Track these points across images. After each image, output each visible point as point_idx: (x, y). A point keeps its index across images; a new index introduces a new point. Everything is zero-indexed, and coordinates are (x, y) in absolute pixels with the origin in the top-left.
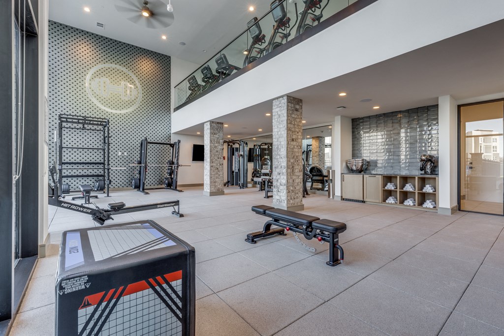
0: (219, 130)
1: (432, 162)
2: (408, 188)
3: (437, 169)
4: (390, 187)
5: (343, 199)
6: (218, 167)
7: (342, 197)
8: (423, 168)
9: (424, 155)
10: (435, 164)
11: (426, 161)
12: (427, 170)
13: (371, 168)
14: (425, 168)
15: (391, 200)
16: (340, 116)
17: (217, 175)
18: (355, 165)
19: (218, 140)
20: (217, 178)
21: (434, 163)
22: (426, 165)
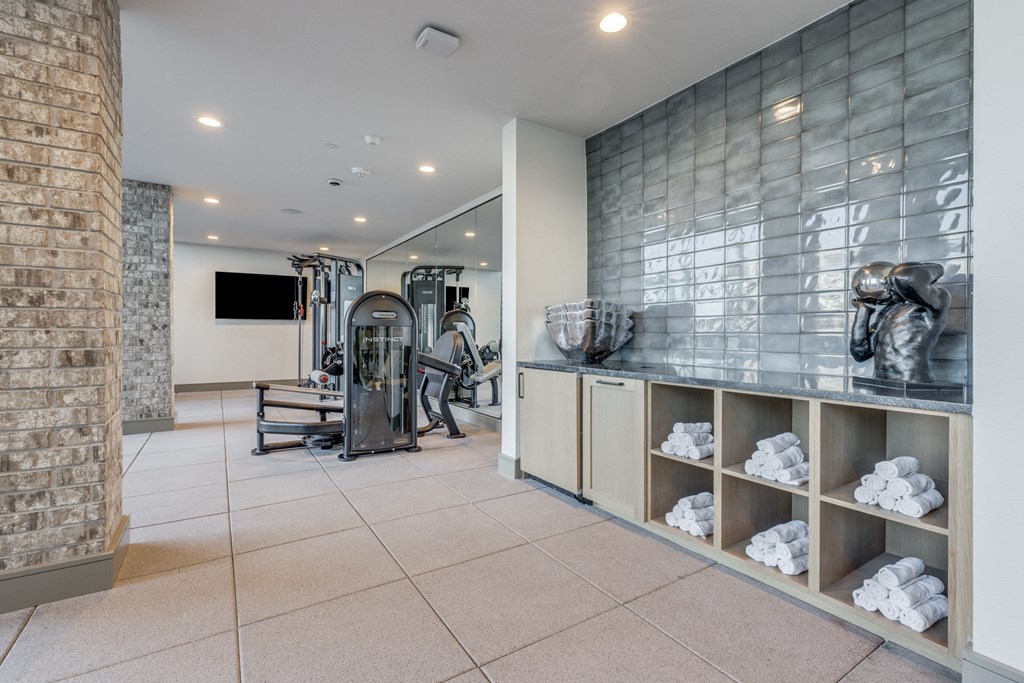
0: (146, 208)
1: (923, 306)
2: (769, 464)
3: (959, 354)
4: (682, 444)
5: (520, 474)
6: (142, 335)
7: (518, 462)
8: (866, 347)
9: (877, 267)
10: (949, 321)
11: (890, 303)
12: (892, 358)
13: (646, 340)
14: (879, 342)
15: (685, 517)
16: (515, 120)
17: (139, 364)
18: (566, 330)
19: (147, 243)
20: (137, 373)
21: (937, 314)
22: (887, 329)
